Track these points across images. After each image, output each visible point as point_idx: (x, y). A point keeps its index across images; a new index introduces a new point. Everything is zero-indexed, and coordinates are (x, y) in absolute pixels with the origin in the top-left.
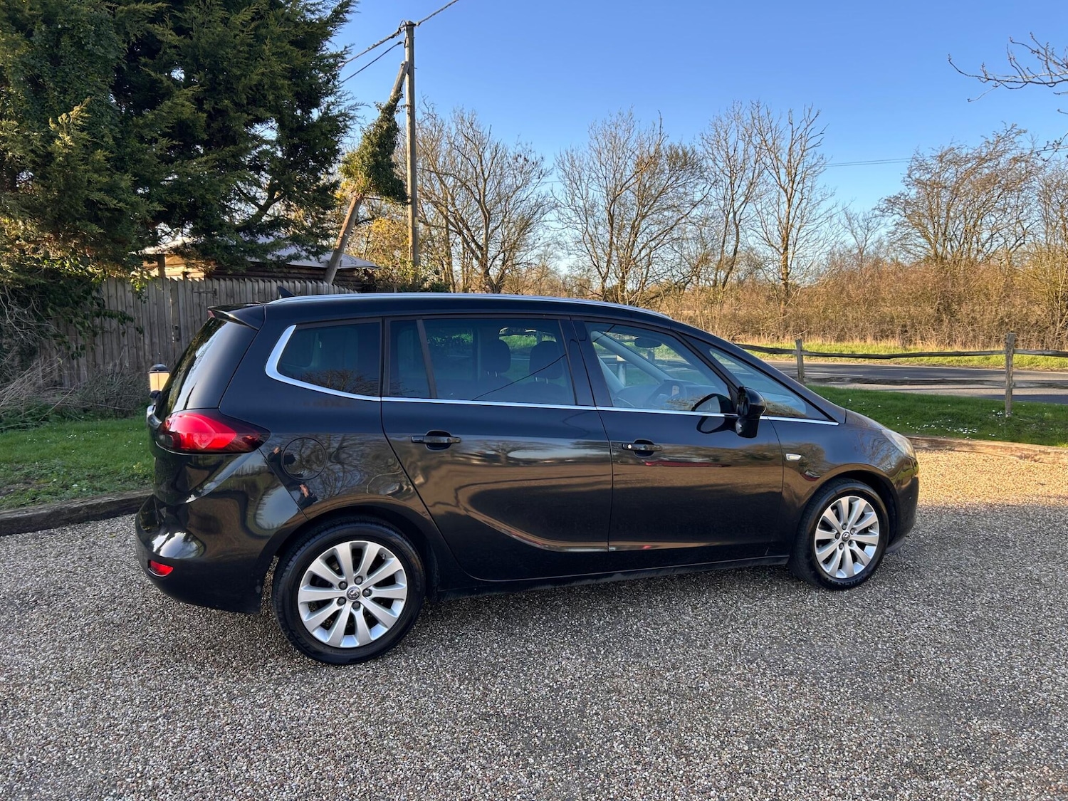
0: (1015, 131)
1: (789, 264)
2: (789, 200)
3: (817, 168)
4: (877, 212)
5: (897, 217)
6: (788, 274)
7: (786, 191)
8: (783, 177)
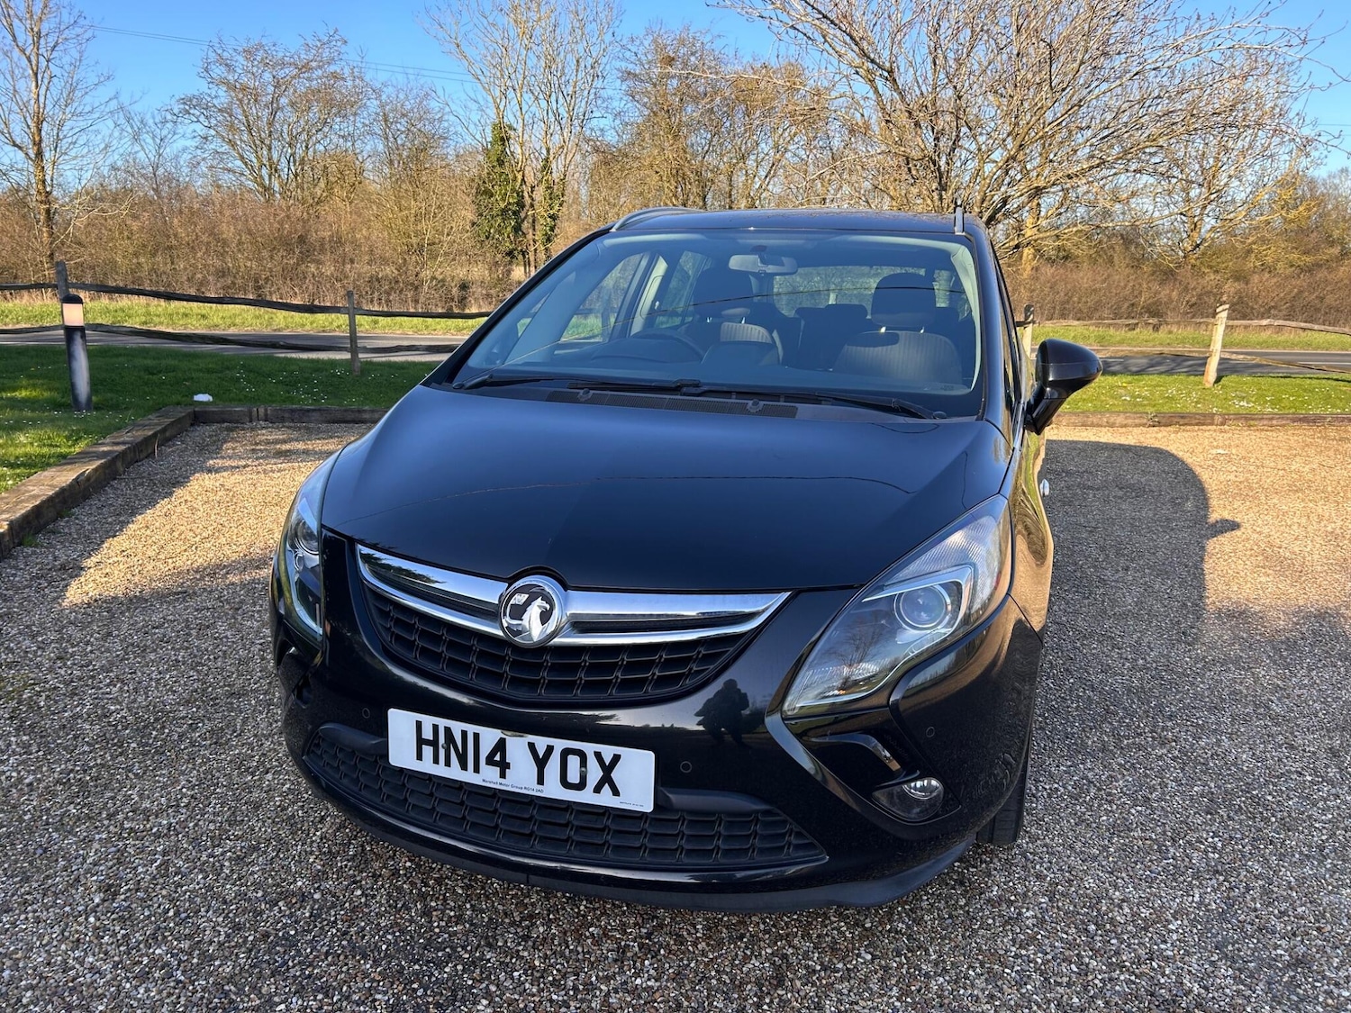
0: (337, 37)
1: (48, 178)
2: (36, 74)
3: (78, 30)
4: (169, 117)
5: (198, 127)
6: (49, 194)
7: (30, 61)
8: (21, 38)
